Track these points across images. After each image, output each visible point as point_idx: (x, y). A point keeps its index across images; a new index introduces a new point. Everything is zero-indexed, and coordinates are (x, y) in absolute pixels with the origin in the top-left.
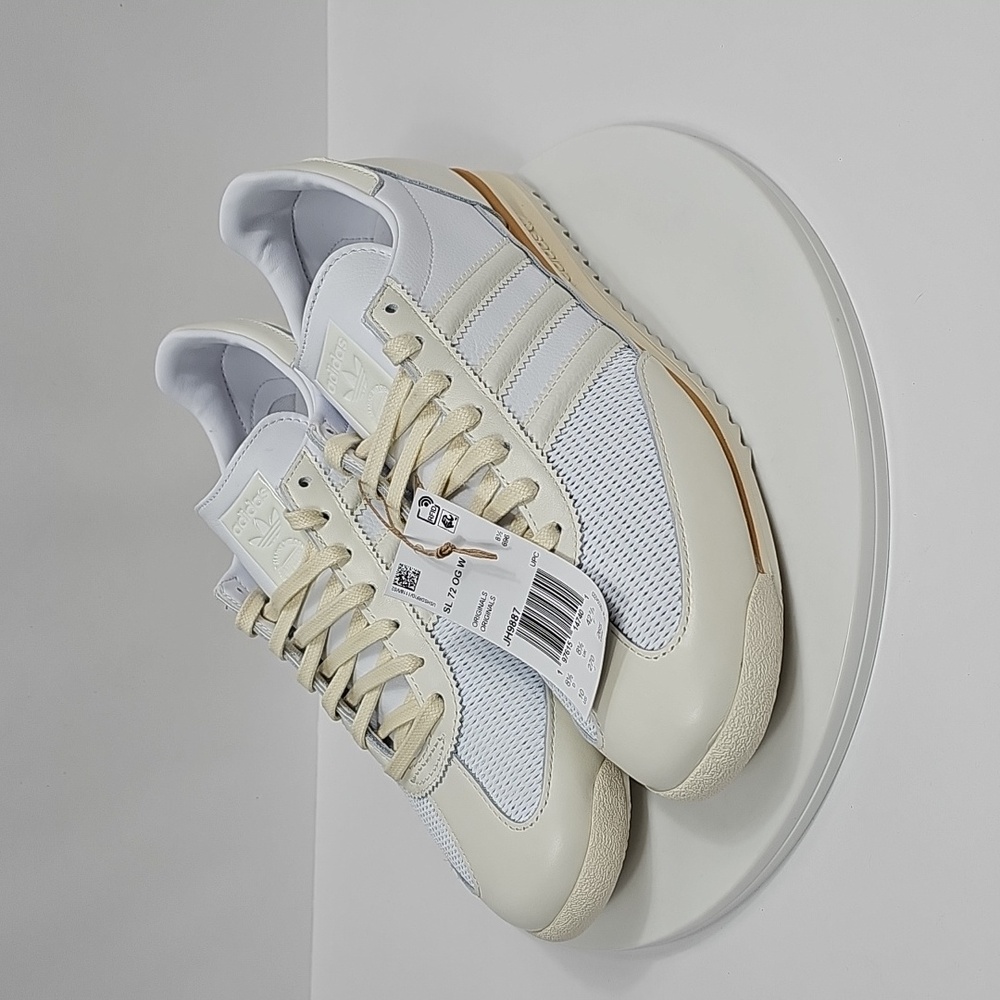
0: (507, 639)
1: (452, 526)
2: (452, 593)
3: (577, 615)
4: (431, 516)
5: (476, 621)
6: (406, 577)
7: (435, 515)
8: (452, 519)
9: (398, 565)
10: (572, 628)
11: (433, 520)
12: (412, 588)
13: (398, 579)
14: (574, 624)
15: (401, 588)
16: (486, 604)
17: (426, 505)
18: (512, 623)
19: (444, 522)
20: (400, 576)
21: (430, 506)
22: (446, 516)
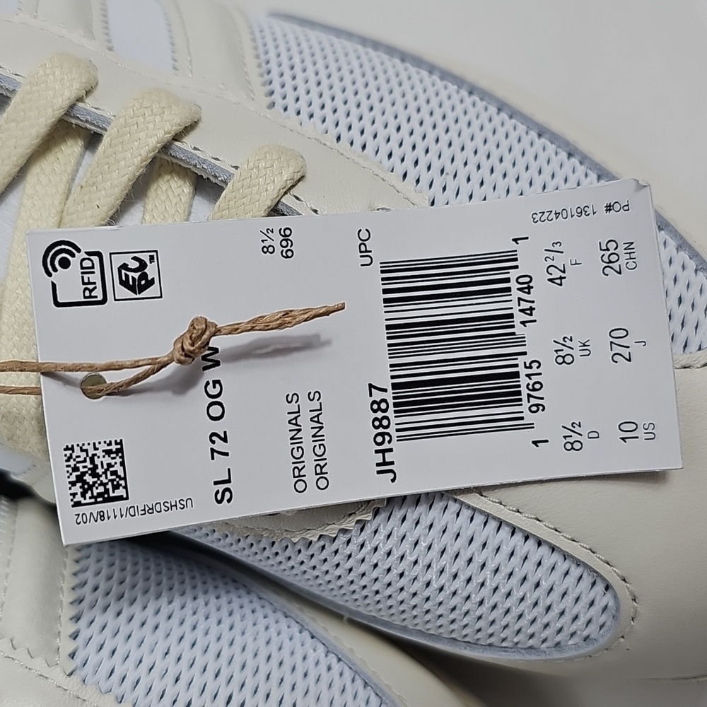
0: (385, 467)
1: (152, 282)
2: (219, 446)
3: (516, 294)
4: (87, 285)
5: (300, 478)
6: (94, 475)
7: (96, 277)
8: (143, 265)
9: (63, 454)
10: (519, 330)
11: (98, 294)
12: (121, 492)
13: (77, 489)
14: (520, 317)
15: (95, 509)
16: (304, 420)
17: (65, 264)
18: (378, 423)
19: (124, 283)
20: (80, 478)
21: (75, 262)
22: (124, 266)
